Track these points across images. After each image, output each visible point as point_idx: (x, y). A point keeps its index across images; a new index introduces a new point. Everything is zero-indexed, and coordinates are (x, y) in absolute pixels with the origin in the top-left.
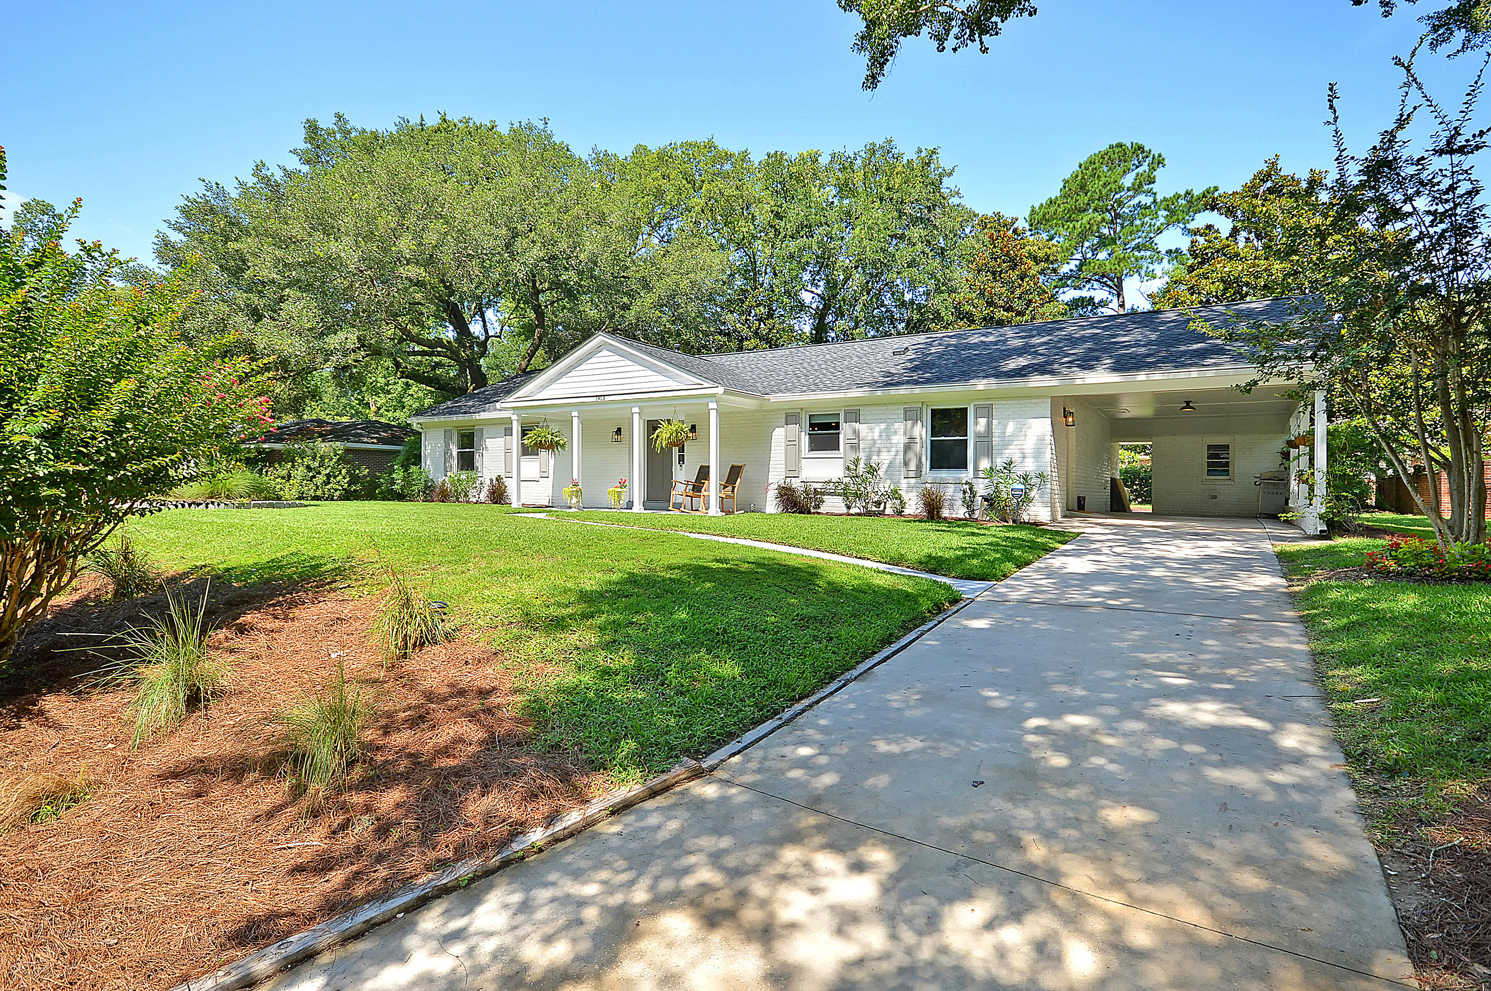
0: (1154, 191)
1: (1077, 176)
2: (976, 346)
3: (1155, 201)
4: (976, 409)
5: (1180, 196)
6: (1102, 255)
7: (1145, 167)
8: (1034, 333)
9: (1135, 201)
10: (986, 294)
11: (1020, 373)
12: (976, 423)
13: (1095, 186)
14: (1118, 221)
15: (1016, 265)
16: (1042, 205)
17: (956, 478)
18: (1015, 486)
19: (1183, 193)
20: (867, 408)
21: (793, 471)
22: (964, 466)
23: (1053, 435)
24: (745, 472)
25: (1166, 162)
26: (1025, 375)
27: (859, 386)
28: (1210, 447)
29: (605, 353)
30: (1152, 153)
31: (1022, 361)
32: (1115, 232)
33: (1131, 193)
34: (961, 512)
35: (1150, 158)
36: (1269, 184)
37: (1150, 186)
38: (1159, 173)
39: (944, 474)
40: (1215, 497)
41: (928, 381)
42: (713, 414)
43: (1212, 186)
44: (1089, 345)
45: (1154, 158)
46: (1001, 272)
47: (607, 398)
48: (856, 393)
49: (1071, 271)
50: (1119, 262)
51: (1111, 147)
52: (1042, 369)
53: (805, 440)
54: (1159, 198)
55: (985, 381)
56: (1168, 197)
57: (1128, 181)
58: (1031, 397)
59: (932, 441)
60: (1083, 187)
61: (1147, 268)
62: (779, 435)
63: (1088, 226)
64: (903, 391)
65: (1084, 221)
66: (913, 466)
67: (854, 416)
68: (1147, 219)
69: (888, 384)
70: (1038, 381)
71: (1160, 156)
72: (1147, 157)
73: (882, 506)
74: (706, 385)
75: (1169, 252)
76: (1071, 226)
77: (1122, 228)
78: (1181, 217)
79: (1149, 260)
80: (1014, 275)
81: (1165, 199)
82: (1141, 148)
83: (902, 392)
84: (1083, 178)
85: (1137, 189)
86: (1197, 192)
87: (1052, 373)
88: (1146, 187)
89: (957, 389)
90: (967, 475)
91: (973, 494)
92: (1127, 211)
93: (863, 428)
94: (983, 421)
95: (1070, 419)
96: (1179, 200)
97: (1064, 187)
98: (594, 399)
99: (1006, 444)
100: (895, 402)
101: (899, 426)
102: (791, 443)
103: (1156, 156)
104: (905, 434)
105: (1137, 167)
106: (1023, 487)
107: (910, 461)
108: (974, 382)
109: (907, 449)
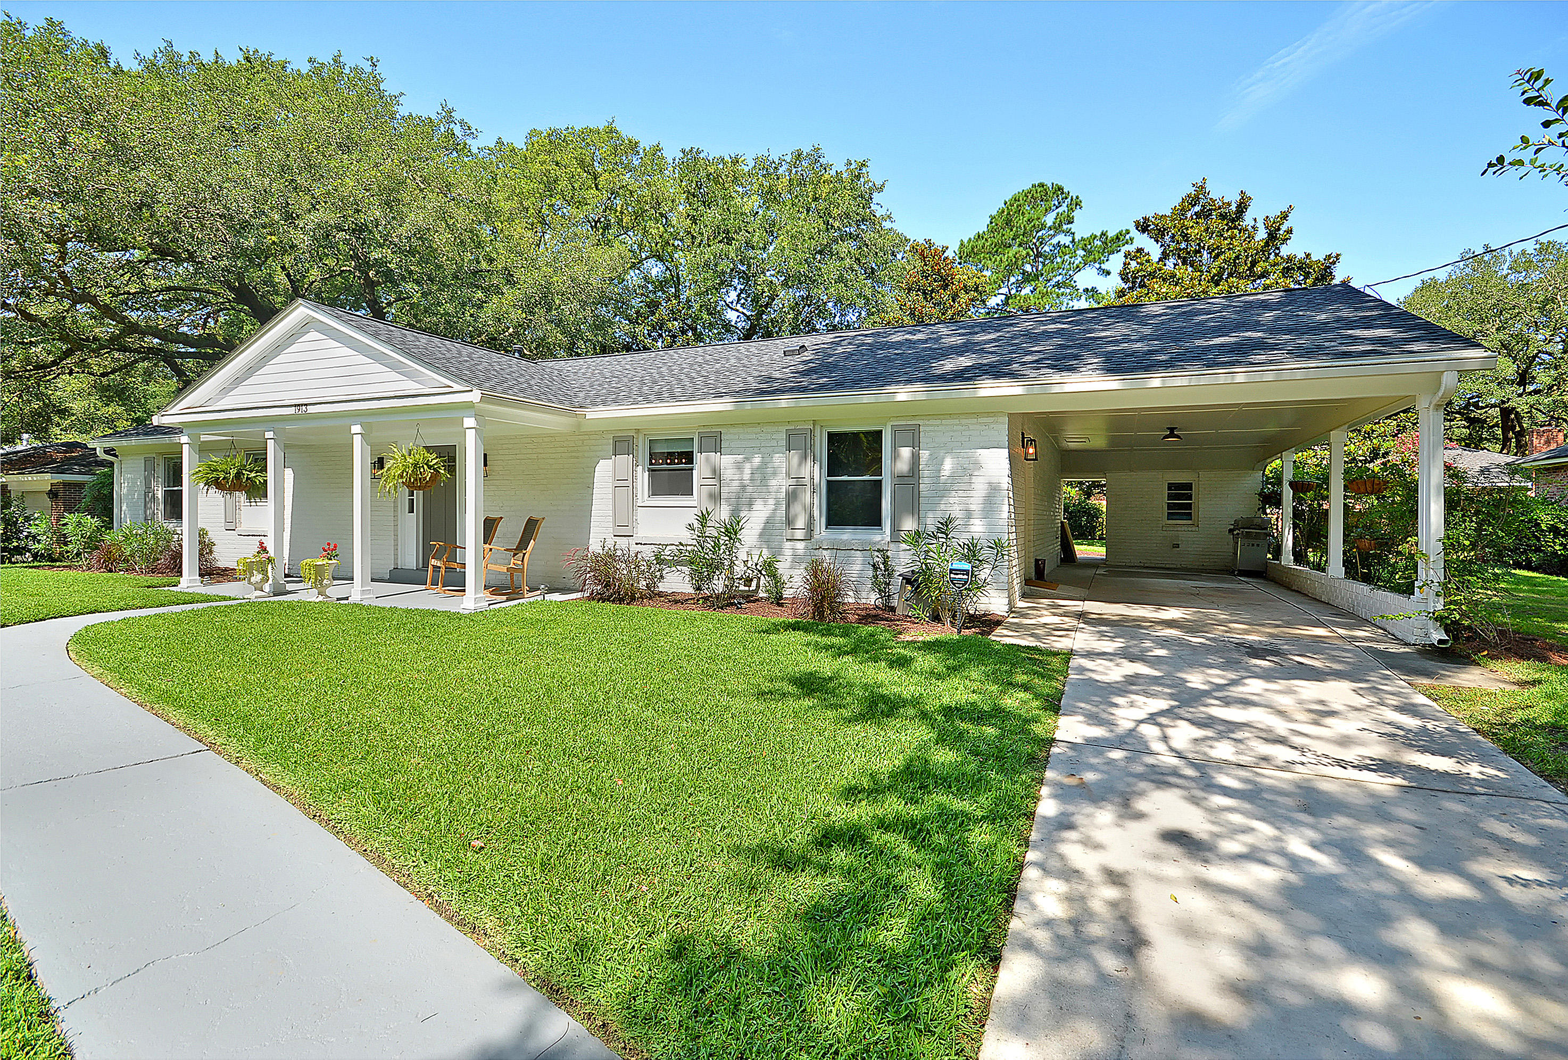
0: (1073, 231)
1: (1003, 212)
2: (900, 344)
3: (1073, 240)
4: (894, 433)
5: (1096, 236)
6: (1026, 291)
7: (1064, 208)
8: (976, 330)
9: (1054, 241)
10: (917, 313)
11: (961, 376)
12: (895, 456)
13: (1021, 221)
14: (1040, 259)
15: (947, 285)
16: (970, 239)
17: (863, 542)
18: (957, 565)
19: (1098, 234)
20: (732, 430)
21: (624, 530)
22: (876, 522)
23: (1011, 476)
24: (542, 531)
25: (1082, 204)
26: (969, 379)
27: (719, 395)
28: (1170, 486)
29: (313, 335)
30: (1071, 194)
31: (965, 361)
32: (1037, 270)
33: (1052, 232)
34: (872, 599)
35: (1069, 200)
36: (1197, 209)
37: (1069, 226)
38: (1077, 214)
39: (847, 535)
40: (1177, 546)
41: (822, 388)
42: (470, 435)
43: (1124, 229)
44: (1058, 341)
45: (1072, 200)
46: (932, 291)
47: (311, 409)
48: (716, 406)
49: (998, 305)
50: (1042, 297)
51: (1034, 186)
52: (997, 372)
53: (643, 478)
54: (1077, 238)
55: (910, 388)
56: (1085, 237)
57: (1050, 219)
58: (977, 415)
59: (828, 481)
60: (1008, 222)
61: (1068, 304)
62: (605, 470)
63: (1014, 260)
64: (784, 402)
65: (1010, 255)
66: (801, 523)
67: (714, 442)
68: (1067, 257)
69: (763, 393)
70: (990, 389)
71: (1077, 198)
72: (1066, 198)
73: (754, 583)
74: (457, 387)
75: (1086, 290)
76: (998, 259)
77: (1044, 265)
78: (1097, 258)
79: (1069, 297)
80: (945, 295)
81: (1083, 239)
82: (1060, 189)
83: (783, 404)
84: (1009, 214)
85: (1057, 228)
86: (1111, 234)
87: (1013, 375)
88: (1065, 227)
89: (865, 399)
90: (881, 536)
91: (889, 572)
92: (1048, 250)
93: (726, 461)
94: (906, 452)
95: (1031, 451)
96: (1095, 241)
97: (991, 223)
98: (291, 411)
99: (942, 491)
100: (771, 421)
101: (779, 460)
102: (622, 484)
103: (1074, 198)
104: (788, 474)
105: (1057, 208)
106: (967, 566)
107: (796, 516)
108: (892, 388)
109: (792, 497)
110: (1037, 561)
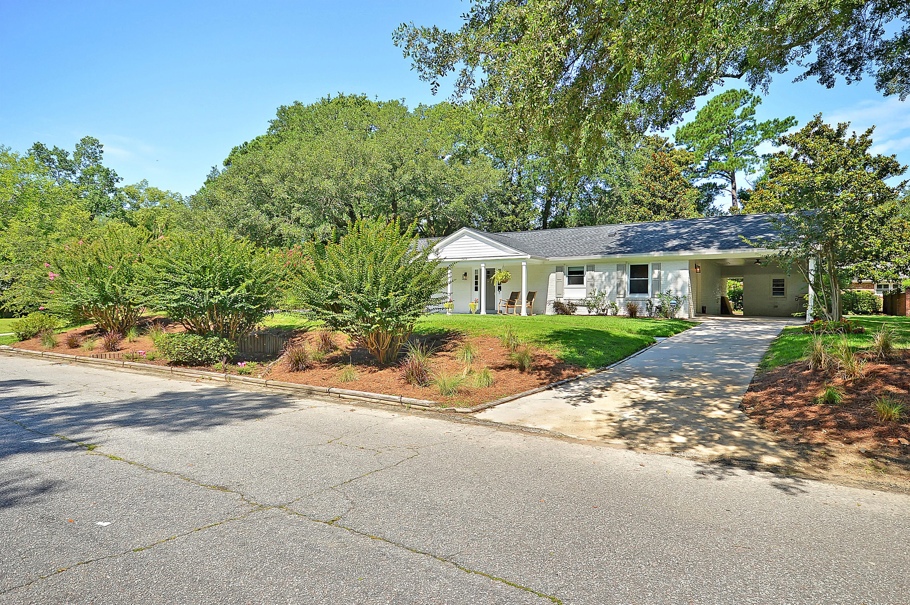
0: (755, 119)
1: (706, 110)
2: (651, 233)
3: (755, 125)
4: (653, 265)
5: (770, 122)
6: (722, 158)
7: (749, 104)
8: (681, 226)
9: (743, 124)
10: (651, 190)
11: (674, 249)
12: (653, 273)
13: (717, 117)
14: (732, 136)
15: (668, 172)
16: (684, 127)
17: (643, 298)
18: (672, 302)
19: (772, 120)
20: (599, 265)
21: (559, 294)
22: (647, 292)
23: (690, 278)
24: (537, 295)
25: (762, 101)
26: (677, 250)
27: (595, 254)
28: (774, 281)
29: (466, 237)
30: (753, 95)
31: (675, 242)
32: (730, 143)
33: (740, 120)
34: (646, 314)
35: (752, 99)
36: (816, 129)
37: (752, 116)
38: (757, 108)
39: (637, 296)
40: (777, 307)
41: (629, 252)
42: (524, 268)
43: (791, 116)
45: (754, 98)
46: (659, 177)
47: (468, 259)
48: (593, 257)
49: (702, 167)
50: (732, 164)
51: (728, 92)
52: (685, 247)
53: (566, 279)
54: (757, 124)
55: (658, 253)
56: (763, 122)
57: (738, 112)
58: (679, 260)
59: (630, 280)
60: (709, 117)
61: (750, 166)
62: (553, 276)
63: (712, 142)
64: (618, 256)
65: (710, 138)
66: (622, 292)
67: (592, 268)
68: (750, 136)
69: (610, 253)
70: (683, 253)
71: (758, 97)
72: (750, 98)
73: (606, 311)
74: (521, 254)
75: (764, 156)
76: (702, 141)
77: (735, 141)
78: (771, 135)
79: (751, 162)
80: (667, 178)
81: (761, 124)
82: (746, 92)
84: (710, 111)
85: (744, 117)
86: (781, 120)
87: (690, 249)
88: (750, 116)
89: (643, 256)
90: (649, 296)
91: (652, 305)
92: (738, 130)
93: (596, 274)
94: (656, 271)
95: (698, 270)
96: (770, 125)
97: (698, 116)
98: (461, 260)
99: (668, 283)
100: (613, 262)
101: (614, 274)
102: (558, 280)
103: (756, 97)
104: (617, 279)
105: (744, 104)
106: (676, 302)
107: (620, 291)
108: (653, 253)
109: (619, 285)
110: (703, 307)
